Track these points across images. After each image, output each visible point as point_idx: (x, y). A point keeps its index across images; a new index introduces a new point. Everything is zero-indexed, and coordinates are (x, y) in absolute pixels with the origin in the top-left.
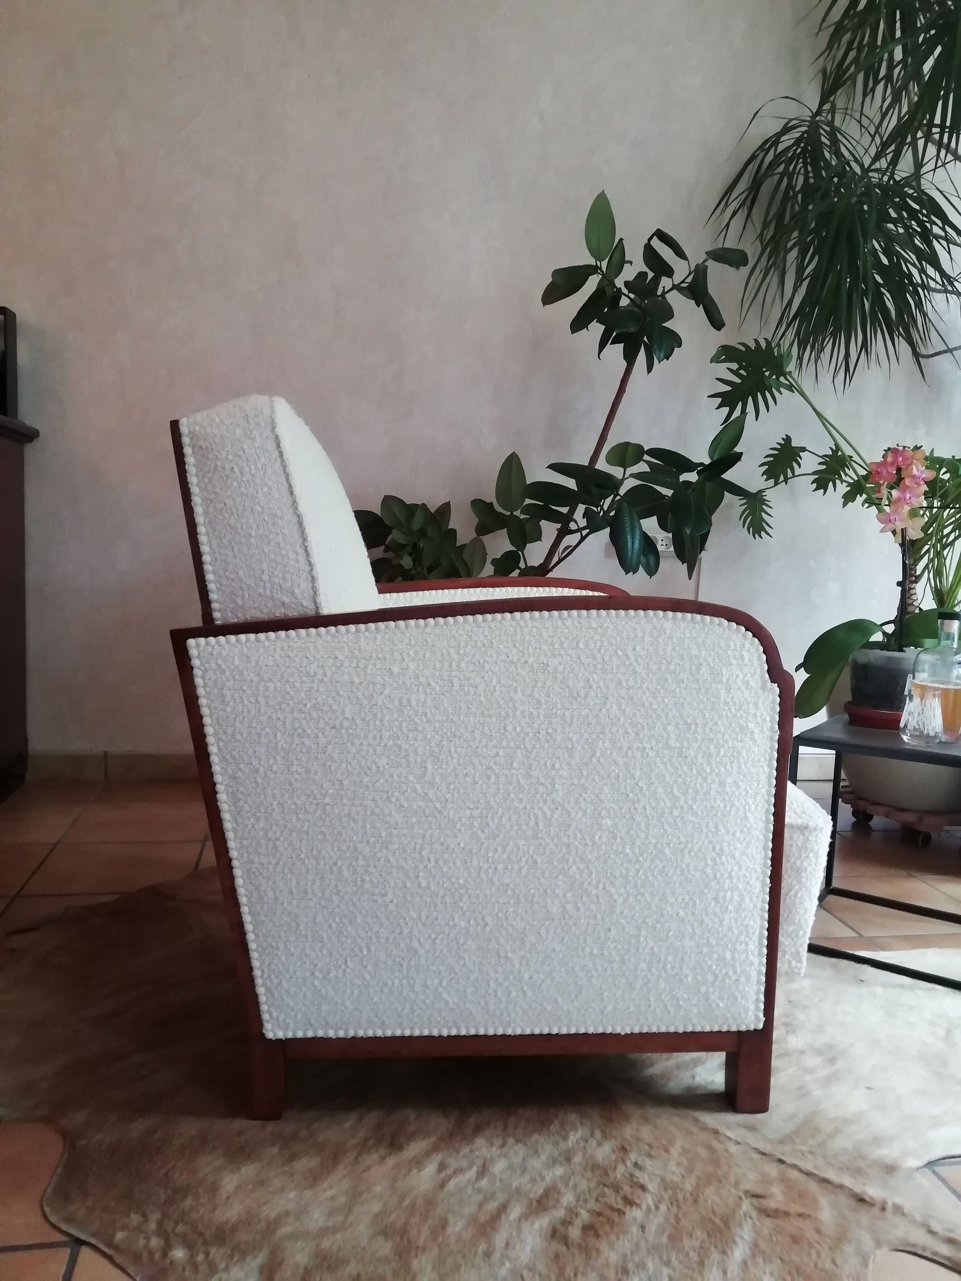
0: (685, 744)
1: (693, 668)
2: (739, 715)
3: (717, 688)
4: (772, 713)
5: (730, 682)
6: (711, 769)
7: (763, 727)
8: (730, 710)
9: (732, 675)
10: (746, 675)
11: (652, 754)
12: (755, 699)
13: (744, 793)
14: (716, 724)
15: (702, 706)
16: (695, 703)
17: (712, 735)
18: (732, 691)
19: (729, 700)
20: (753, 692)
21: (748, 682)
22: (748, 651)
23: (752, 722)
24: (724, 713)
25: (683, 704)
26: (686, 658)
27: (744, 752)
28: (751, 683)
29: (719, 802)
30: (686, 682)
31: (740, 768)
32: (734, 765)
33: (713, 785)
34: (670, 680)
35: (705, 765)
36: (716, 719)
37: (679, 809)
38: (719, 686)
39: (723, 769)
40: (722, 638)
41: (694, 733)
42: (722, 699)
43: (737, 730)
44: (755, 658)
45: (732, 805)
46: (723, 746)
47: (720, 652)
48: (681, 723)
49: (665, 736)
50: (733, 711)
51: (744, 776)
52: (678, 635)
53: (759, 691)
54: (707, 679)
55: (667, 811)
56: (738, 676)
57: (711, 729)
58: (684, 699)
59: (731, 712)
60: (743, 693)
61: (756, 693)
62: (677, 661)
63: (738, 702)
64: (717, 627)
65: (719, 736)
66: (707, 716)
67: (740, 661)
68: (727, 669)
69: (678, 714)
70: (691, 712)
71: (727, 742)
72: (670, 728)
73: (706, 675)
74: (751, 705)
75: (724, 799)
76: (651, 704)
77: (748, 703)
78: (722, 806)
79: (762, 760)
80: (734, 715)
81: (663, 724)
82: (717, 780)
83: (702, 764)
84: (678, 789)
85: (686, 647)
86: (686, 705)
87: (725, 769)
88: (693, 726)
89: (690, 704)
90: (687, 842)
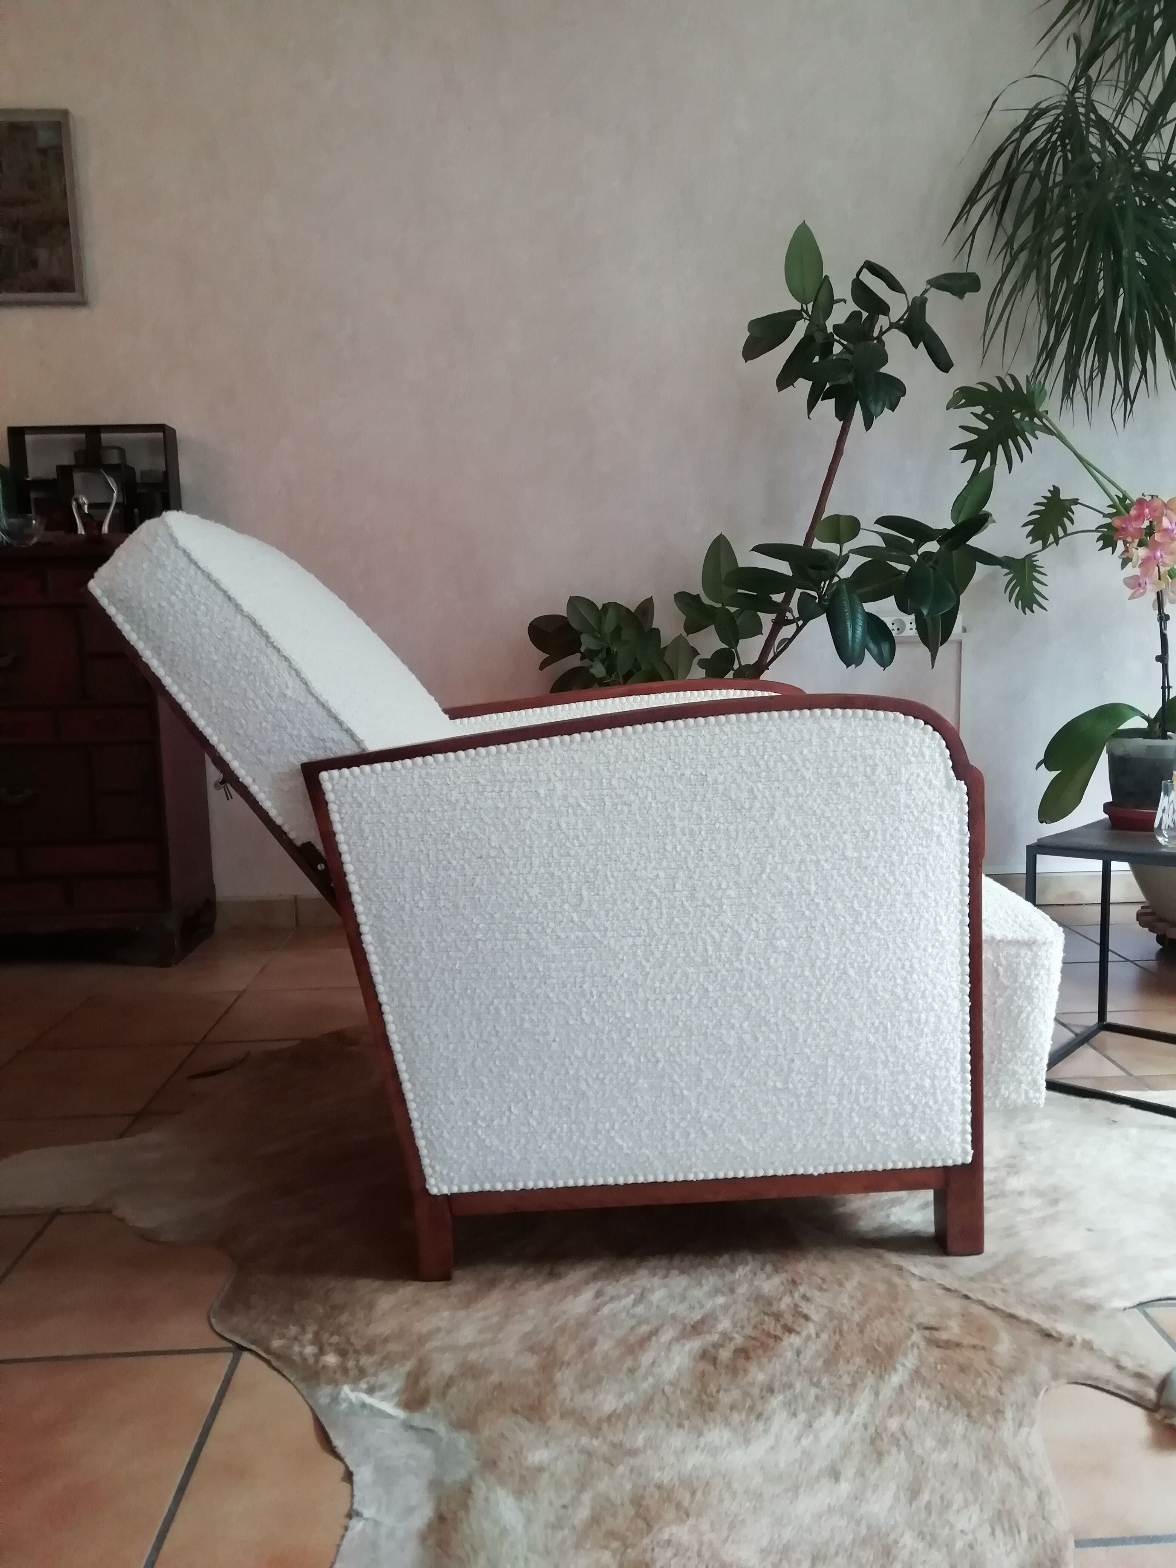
0: (864, 853)
1: (868, 769)
2: (922, 818)
3: (895, 790)
4: (959, 814)
5: (910, 782)
6: (894, 879)
7: (950, 830)
8: (912, 812)
9: (912, 774)
10: (928, 773)
11: (826, 866)
12: (940, 799)
13: (933, 904)
14: (897, 829)
15: (880, 811)
16: (872, 808)
17: (893, 842)
18: (913, 792)
19: (910, 802)
20: (937, 792)
21: (930, 781)
22: (929, 747)
23: (937, 825)
24: (905, 817)
25: (859, 810)
26: (860, 759)
27: (931, 858)
28: (934, 782)
29: (905, 915)
30: (861, 785)
31: (927, 876)
32: (920, 873)
33: (897, 897)
34: (843, 784)
35: (887, 875)
36: (897, 823)
37: (862, 925)
38: (898, 788)
39: (908, 879)
40: (899, 734)
41: (873, 841)
42: (903, 801)
43: (921, 834)
44: (937, 754)
45: (921, 917)
46: (906, 853)
47: (897, 750)
48: (858, 830)
49: (841, 845)
50: (916, 814)
51: (933, 885)
52: (850, 733)
53: (944, 790)
54: (884, 781)
55: (848, 927)
56: (918, 775)
57: (891, 835)
58: (860, 804)
59: (913, 815)
60: (926, 793)
61: (940, 792)
62: (850, 763)
63: (920, 804)
64: (892, 722)
65: (902, 842)
66: (887, 821)
67: (921, 758)
68: (906, 769)
69: (853, 821)
70: (868, 818)
71: (910, 848)
72: (846, 837)
73: (883, 777)
74: (935, 806)
75: (911, 912)
76: (823, 811)
77: (932, 804)
78: (909, 920)
79: (952, 866)
80: (917, 819)
81: (838, 833)
82: (902, 890)
83: (884, 875)
84: (859, 903)
85: (858, 746)
86: (862, 811)
87: (910, 877)
88: (872, 833)
89: (868, 810)
90: (873, 960)
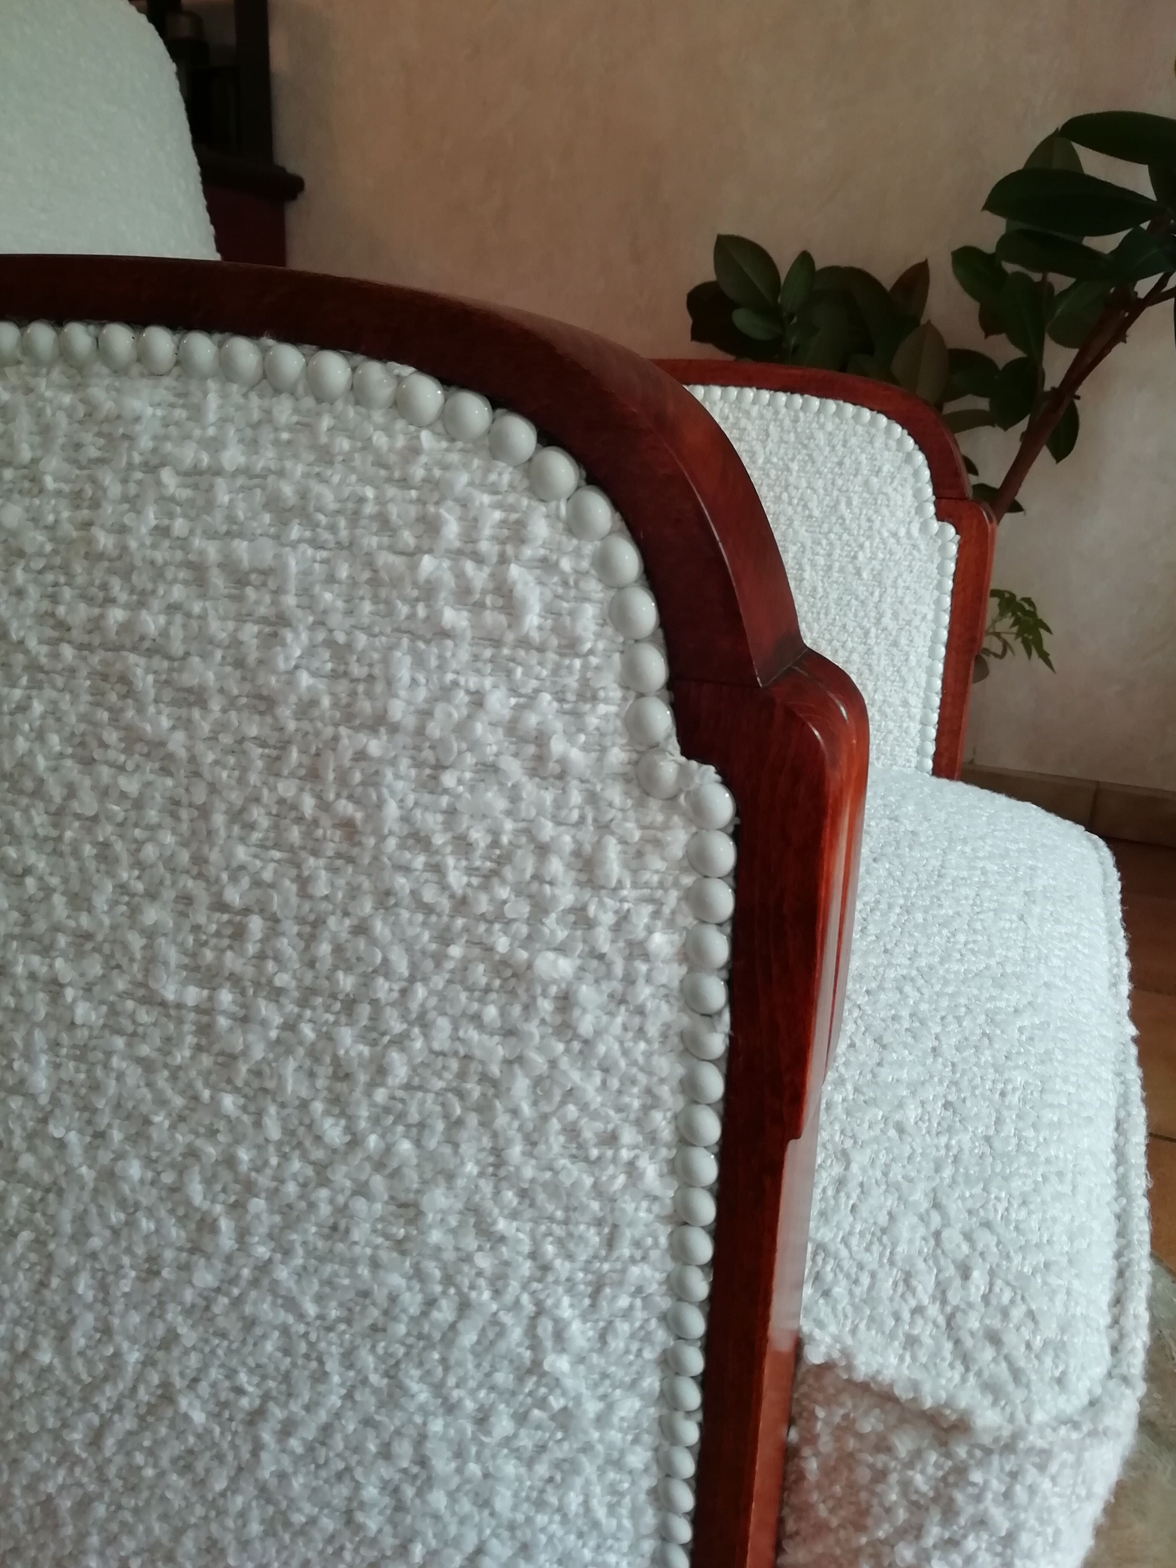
0: (226, 997)
1: (250, 631)
2: (483, 905)
3: (361, 756)
4: (687, 920)
5: (434, 729)
6: (348, 1129)
7: (629, 980)
8: (437, 869)
9: (446, 692)
10: (530, 701)
11: (83, 1012)
12: (587, 835)
13: (526, 1268)
14: (361, 929)
15: (295, 834)
16: (257, 814)
17: (346, 982)
18: (449, 779)
19: (432, 821)
20: (576, 797)
21: (541, 739)
22: (546, 565)
23: (562, 949)
24: (402, 883)
25: (204, 812)
26: (218, 581)
27: (521, 1085)
28: (558, 746)
29: (396, 1280)
30: (216, 705)
31: (498, 1153)
32: (464, 1135)
33: (360, 1205)
34: (145, 682)
35: (318, 1107)
36: (367, 906)
37: (219, 1265)
38: (375, 747)
39: (405, 1146)
40: (404, 483)
41: (261, 957)
42: (392, 810)
43: (480, 973)
44: (590, 612)
45: (464, 1306)
46: (401, 1041)
47: (385, 559)
48: (203, 898)
49: (137, 942)
50: (457, 879)
51: (523, 1194)
52: (189, 454)
53: (615, 794)
54: (314, 703)
55: (169, 1255)
56: (478, 700)
57: (338, 949)
58: (213, 789)
59: (444, 886)
60: (514, 796)
61: (592, 798)
62: (178, 593)
63: (479, 836)
64: (378, 417)
65: (383, 989)
66: (321, 888)
67: (491, 618)
68: (419, 662)
69: (184, 857)
70: (241, 853)
71: (423, 1022)
72: (151, 915)
73: (305, 679)
74: (556, 866)
75: (418, 1275)
76: (71, 791)
77: (543, 850)
78: (412, 1302)
79: (629, 1136)
80: (461, 904)
81: (122, 888)
82: (378, 1183)
83: (304, 1105)
84: (208, 1182)
85: (218, 521)
86: (219, 819)
87: (418, 1143)
88: (256, 924)
89: (237, 816)
90: (266, 1397)
